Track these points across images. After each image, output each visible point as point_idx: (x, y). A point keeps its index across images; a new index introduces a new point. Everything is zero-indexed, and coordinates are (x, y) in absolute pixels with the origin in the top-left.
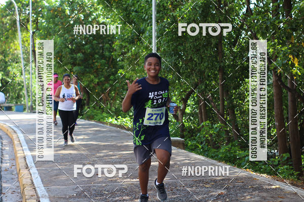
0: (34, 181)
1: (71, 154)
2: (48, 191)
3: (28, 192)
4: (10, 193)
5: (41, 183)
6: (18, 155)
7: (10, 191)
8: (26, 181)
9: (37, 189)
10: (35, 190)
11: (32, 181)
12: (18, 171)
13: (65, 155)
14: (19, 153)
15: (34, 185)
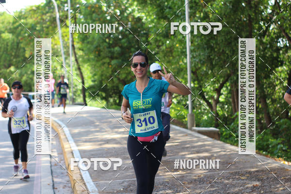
0: (83, 176)
1: (114, 148)
2: (97, 186)
3: (79, 187)
4: (61, 188)
5: (90, 178)
6: (66, 150)
7: (62, 186)
8: (76, 176)
9: (86, 184)
10: (85, 185)
11: (81, 175)
12: (67, 166)
13: (109, 149)
14: (67, 148)
15: (83, 180)
